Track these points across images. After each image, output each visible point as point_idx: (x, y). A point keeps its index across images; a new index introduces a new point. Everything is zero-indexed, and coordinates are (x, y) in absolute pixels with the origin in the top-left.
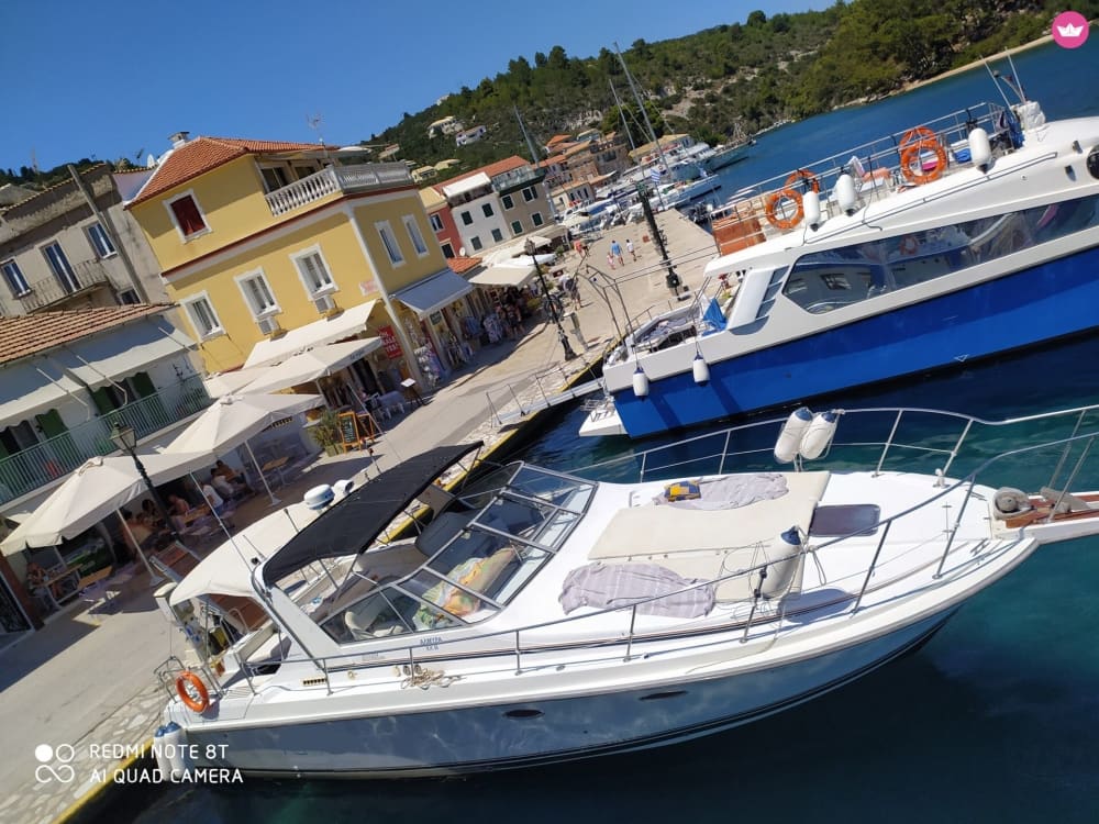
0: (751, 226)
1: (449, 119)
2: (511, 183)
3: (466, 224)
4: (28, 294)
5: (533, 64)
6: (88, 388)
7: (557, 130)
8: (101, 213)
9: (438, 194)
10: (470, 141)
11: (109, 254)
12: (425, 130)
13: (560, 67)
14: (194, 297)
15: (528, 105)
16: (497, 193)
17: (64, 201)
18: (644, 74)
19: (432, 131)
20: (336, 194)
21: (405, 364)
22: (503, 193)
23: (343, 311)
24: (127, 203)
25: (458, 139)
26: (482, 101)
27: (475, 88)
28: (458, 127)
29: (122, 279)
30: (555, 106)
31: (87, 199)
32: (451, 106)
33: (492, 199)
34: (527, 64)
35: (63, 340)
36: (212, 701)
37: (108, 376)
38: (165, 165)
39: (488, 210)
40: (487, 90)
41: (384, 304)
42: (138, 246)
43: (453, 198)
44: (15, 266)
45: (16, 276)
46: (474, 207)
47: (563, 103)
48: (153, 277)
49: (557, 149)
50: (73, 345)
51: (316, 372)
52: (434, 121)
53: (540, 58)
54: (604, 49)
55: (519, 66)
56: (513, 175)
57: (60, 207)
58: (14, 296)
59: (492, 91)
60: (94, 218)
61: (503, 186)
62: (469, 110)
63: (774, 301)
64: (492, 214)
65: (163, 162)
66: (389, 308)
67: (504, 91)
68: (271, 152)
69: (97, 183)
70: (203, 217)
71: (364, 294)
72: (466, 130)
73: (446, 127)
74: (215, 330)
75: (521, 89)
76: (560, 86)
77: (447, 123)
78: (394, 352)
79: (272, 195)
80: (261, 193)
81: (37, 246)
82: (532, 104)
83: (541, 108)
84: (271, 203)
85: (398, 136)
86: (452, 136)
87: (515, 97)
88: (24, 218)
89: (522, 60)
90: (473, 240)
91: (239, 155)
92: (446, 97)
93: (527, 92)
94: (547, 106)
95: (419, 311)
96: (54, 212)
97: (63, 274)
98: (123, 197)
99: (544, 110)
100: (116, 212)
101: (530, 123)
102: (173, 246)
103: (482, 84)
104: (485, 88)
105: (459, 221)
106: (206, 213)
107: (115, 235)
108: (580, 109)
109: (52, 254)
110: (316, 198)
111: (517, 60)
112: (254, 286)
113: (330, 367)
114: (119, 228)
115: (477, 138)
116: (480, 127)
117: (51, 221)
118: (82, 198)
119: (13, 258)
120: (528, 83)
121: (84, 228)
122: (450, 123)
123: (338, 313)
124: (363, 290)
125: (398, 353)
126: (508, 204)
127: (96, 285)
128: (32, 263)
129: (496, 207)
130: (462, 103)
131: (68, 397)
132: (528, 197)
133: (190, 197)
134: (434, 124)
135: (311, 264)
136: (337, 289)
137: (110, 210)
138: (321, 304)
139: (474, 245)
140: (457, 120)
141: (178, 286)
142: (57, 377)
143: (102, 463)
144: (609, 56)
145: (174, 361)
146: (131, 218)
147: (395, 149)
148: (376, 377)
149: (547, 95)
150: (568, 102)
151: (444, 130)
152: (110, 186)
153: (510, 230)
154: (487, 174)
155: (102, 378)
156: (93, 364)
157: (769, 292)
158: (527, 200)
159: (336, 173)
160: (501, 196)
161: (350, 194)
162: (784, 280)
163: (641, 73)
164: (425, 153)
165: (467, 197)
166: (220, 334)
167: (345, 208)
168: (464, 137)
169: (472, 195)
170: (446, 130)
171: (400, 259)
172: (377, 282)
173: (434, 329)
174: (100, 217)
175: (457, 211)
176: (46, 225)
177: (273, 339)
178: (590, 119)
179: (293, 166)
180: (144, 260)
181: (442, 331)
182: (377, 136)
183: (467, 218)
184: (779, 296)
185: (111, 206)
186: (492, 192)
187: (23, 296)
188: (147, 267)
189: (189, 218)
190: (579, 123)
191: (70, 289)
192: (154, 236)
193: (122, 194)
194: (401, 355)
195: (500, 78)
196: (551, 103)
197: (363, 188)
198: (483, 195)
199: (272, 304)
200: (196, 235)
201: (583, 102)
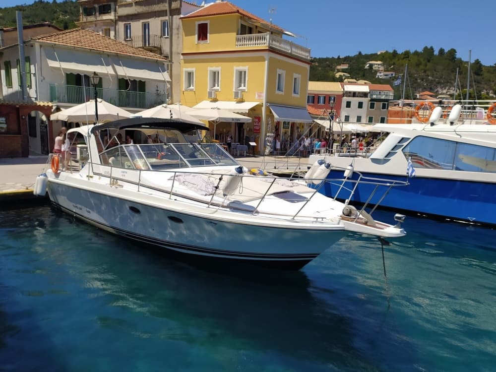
0: (406, 115)
1: (379, 62)
2: (379, 97)
3: (347, 107)
4: (129, 40)
5: (436, 53)
6: (117, 75)
7: (431, 90)
8: (170, 17)
9: (341, 87)
10: (384, 77)
11: (166, 36)
12: (365, 63)
13: (450, 60)
14: (189, 70)
15: (423, 71)
16: (369, 98)
17: (159, 5)
18: (493, 81)
19: (368, 65)
20: (265, 47)
21: (258, 138)
22: (372, 100)
23: (244, 102)
24: (182, 16)
25: (378, 74)
26: (401, 60)
27: (401, 53)
28: (382, 68)
29: (166, 49)
30: (437, 78)
31: (167, 8)
32: (383, 57)
33: (366, 101)
34: (433, 51)
35: (119, 52)
36: (59, 172)
37: (127, 75)
38: (207, 8)
39: (360, 105)
40: (407, 56)
41: (262, 106)
42: (178, 37)
43: (347, 92)
44: (130, 26)
45: (129, 31)
46: (355, 101)
47: (441, 78)
48: (178, 53)
49: (423, 97)
50: (122, 57)
51: (214, 117)
52: (372, 61)
53: (442, 51)
54: (478, 60)
55: (429, 51)
56: (382, 93)
57: (156, 8)
58: (125, 39)
59: (408, 57)
60: (167, 18)
61: (374, 97)
62: (392, 62)
63: (396, 152)
64: (361, 108)
65: (207, 6)
66: (264, 109)
67: (414, 60)
68: (250, 18)
69: (175, 3)
70: (208, 35)
71: (256, 98)
72: (385, 71)
73: (376, 66)
74: (191, 87)
75: (423, 62)
76: (445, 69)
77: (377, 64)
78: (257, 130)
79: (240, 36)
80: (235, 34)
81: (142, 21)
82: (425, 72)
83: (429, 76)
84: (238, 40)
85: (350, 62)
86: (376, 72)
87: (418, 65)
88: (142, 7)
89: (432, 48)
90: (346, 116)
91: (234, 12)
92: (383, 52)
93: (426, 65)
94: (433, 76)
95: (276, 116)
96: (153, 9)
97: (145, 37)
98: (182, 13)
99: (430, 78)
100: (176, 18)
101: (419, 81)
102: (191, 43)
103: (405, 52)
104: (405, 55)
105: (344, 104)
106: (210, 34)
107: (172, 29)
108: (449, 84)
109: (146, 27)
110: (256, 45)
111: (429, 47)
112: (215, 75)
113: (219, 118)
114: (174, 26)
115: (388, 77)
116: (392, 73)
117: (150, 13)
118: (166, 7)
119: (131, 22)
120: (429, 61)
121: (161, 21)
122: (379, 65)
123: (242, 101)
124: (257, 96)
125: (258, 131)
126: (372, 106)
127: (155, 47)
128: (136, 27)
129: (365, 105)
130: (390, 58)
131: (107, 75)
132: (384, 107)
133: (207, 24)
134: (371, 62)
135: (241, 76)
136: (246, 91)
137: (174, 17)
138: (236, 94)
139: (345, 119)
140: (383, 65)
141: (186, 62)
142: (107, 65)
143: (101, 102)
144: (479, 64)
145: (158, 83)
146: (181, 24)
147: (345, 67)
148: (245, 138)
149: (435, 71)
150: (444, 78)
151: (374, 67)
152: (179, 6)
153: (367, 120)
154: (369, 88)
155: (124, 75)
156: (124, 68)
157: (395, 147)
158: (383, 108)
159: (270, 37)
160: (370, 101)
161: (271, 50)
162: (405, 144)
163: (491, 80)
164: (358, 74)
165: (354, 94)
166: (192, 90)
167: (267, 55)
168: (382, 74)
169: (357, 94)
170: (375, 68)
171: (282, 91)
172: (264, 94)
173: (282, 131)
174: (169, 18)
175: (345, 99)
176: (148, 13)
177: (211, 102)
178: (452, 92)
179: (258, 29)
180: (178, 45)
181: (286, 133)
182: (341, 57)
183: (348, 105)
184: (399, 151)
185: (175, 15)
186: (367, 97)
187: (128, 41)
188: (177, 48)
189: (203, 33)
190: (445, 91)
191: (145, 44)
192: (186, 36)
193: (182, 12)
194: (259, 132)
195: (416, 53)
196: (435, 75)
197: (280, 50)
198: (362, 97)
199: (218, 86)
200: (202, 42)
201: (452, 82)
